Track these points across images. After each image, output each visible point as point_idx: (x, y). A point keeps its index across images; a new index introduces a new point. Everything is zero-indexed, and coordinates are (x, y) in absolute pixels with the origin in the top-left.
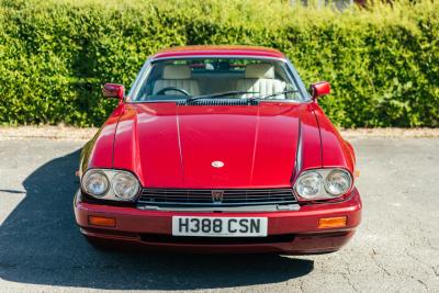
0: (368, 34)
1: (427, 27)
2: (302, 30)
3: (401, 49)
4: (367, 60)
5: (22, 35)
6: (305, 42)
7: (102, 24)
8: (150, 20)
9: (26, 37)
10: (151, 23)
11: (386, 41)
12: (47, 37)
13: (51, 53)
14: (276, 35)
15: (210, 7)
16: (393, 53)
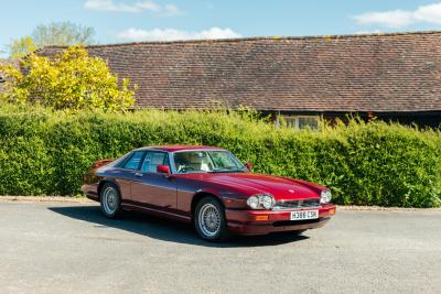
0: (316, 145)
1: (353, 141)
2: (275, 141)
4: (315, 161)
5: (101, 140)
6: (276, 148)
7: (150, 135)
8: (180, 133)
12: (116, 142)
13: (117, 151)
14: (258, 144)
15: (218, 126)
16: (332, 157)
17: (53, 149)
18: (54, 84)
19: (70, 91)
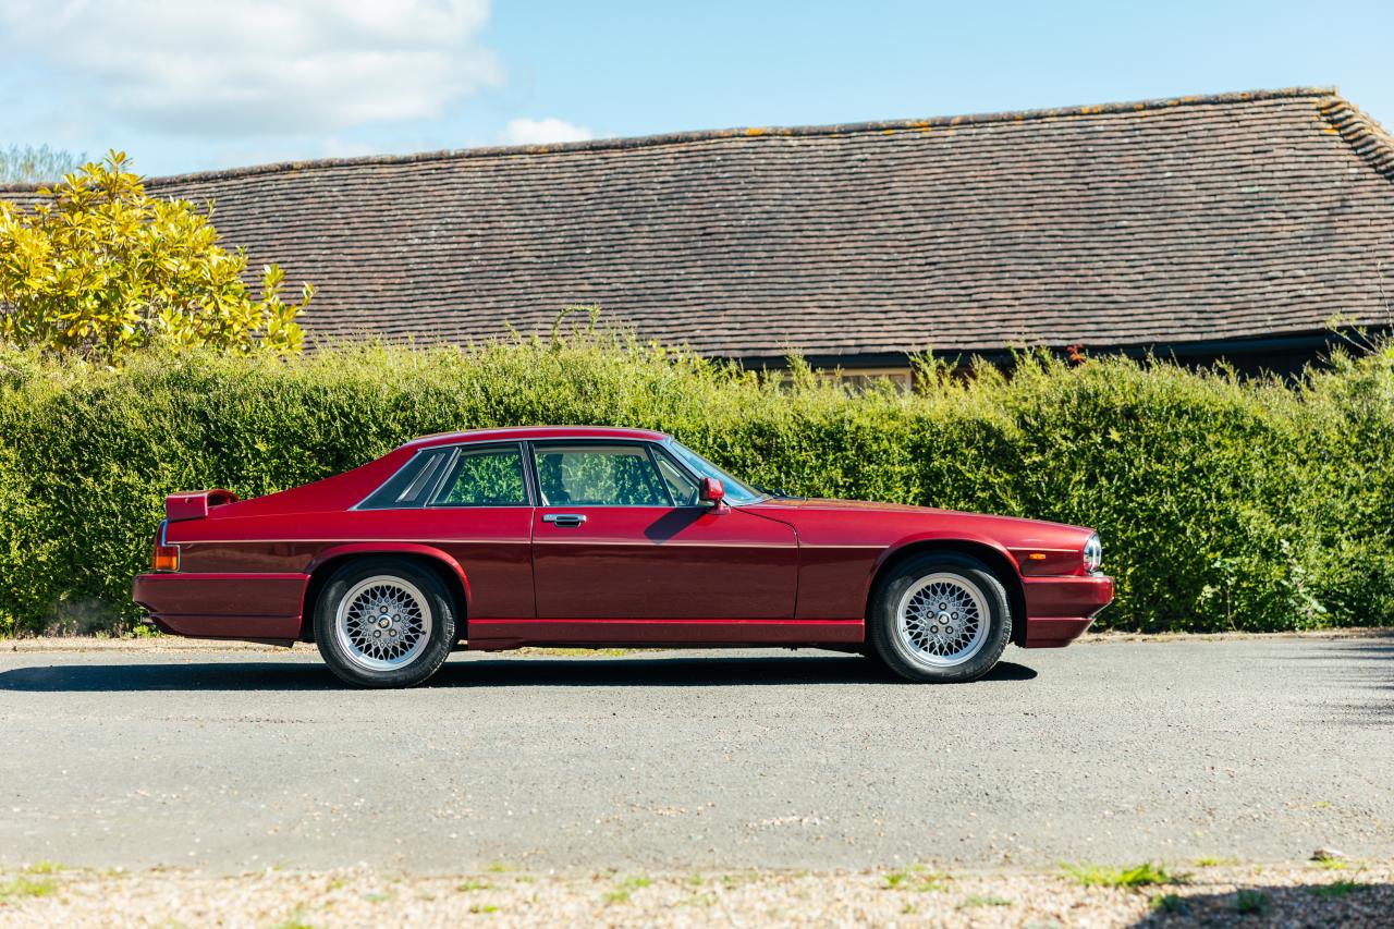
0: (916, 438)
1: (1034, 423)
2: (781, 429)
3: (984, 468)
4: (915, 490)
5: (209, 445)
6: (789, 453)
7: (375, 420)
8: (473, 411)
9: (217, 446)
10: (475, 418)
11: (953, 452)
12: (262, 447)
13: (267, 479)
14: (729, 440)
15: (595, 384)
16: (969, 475)
17: (51, 479)
18: (35, 284)
19: (91, 304)
